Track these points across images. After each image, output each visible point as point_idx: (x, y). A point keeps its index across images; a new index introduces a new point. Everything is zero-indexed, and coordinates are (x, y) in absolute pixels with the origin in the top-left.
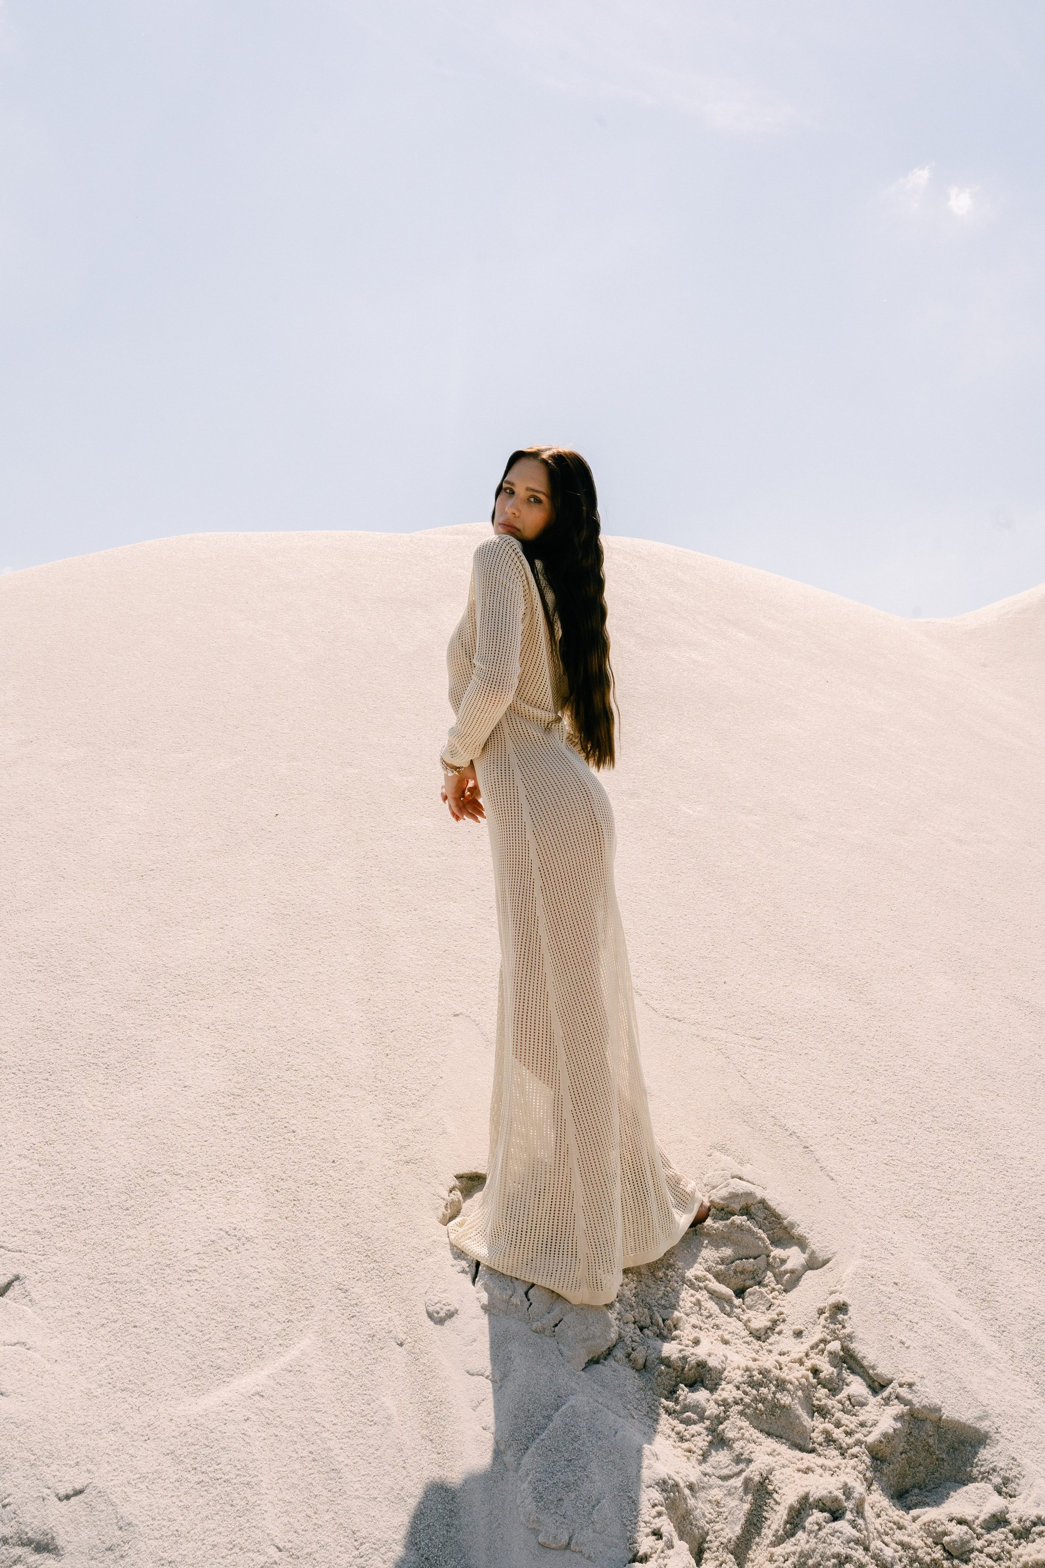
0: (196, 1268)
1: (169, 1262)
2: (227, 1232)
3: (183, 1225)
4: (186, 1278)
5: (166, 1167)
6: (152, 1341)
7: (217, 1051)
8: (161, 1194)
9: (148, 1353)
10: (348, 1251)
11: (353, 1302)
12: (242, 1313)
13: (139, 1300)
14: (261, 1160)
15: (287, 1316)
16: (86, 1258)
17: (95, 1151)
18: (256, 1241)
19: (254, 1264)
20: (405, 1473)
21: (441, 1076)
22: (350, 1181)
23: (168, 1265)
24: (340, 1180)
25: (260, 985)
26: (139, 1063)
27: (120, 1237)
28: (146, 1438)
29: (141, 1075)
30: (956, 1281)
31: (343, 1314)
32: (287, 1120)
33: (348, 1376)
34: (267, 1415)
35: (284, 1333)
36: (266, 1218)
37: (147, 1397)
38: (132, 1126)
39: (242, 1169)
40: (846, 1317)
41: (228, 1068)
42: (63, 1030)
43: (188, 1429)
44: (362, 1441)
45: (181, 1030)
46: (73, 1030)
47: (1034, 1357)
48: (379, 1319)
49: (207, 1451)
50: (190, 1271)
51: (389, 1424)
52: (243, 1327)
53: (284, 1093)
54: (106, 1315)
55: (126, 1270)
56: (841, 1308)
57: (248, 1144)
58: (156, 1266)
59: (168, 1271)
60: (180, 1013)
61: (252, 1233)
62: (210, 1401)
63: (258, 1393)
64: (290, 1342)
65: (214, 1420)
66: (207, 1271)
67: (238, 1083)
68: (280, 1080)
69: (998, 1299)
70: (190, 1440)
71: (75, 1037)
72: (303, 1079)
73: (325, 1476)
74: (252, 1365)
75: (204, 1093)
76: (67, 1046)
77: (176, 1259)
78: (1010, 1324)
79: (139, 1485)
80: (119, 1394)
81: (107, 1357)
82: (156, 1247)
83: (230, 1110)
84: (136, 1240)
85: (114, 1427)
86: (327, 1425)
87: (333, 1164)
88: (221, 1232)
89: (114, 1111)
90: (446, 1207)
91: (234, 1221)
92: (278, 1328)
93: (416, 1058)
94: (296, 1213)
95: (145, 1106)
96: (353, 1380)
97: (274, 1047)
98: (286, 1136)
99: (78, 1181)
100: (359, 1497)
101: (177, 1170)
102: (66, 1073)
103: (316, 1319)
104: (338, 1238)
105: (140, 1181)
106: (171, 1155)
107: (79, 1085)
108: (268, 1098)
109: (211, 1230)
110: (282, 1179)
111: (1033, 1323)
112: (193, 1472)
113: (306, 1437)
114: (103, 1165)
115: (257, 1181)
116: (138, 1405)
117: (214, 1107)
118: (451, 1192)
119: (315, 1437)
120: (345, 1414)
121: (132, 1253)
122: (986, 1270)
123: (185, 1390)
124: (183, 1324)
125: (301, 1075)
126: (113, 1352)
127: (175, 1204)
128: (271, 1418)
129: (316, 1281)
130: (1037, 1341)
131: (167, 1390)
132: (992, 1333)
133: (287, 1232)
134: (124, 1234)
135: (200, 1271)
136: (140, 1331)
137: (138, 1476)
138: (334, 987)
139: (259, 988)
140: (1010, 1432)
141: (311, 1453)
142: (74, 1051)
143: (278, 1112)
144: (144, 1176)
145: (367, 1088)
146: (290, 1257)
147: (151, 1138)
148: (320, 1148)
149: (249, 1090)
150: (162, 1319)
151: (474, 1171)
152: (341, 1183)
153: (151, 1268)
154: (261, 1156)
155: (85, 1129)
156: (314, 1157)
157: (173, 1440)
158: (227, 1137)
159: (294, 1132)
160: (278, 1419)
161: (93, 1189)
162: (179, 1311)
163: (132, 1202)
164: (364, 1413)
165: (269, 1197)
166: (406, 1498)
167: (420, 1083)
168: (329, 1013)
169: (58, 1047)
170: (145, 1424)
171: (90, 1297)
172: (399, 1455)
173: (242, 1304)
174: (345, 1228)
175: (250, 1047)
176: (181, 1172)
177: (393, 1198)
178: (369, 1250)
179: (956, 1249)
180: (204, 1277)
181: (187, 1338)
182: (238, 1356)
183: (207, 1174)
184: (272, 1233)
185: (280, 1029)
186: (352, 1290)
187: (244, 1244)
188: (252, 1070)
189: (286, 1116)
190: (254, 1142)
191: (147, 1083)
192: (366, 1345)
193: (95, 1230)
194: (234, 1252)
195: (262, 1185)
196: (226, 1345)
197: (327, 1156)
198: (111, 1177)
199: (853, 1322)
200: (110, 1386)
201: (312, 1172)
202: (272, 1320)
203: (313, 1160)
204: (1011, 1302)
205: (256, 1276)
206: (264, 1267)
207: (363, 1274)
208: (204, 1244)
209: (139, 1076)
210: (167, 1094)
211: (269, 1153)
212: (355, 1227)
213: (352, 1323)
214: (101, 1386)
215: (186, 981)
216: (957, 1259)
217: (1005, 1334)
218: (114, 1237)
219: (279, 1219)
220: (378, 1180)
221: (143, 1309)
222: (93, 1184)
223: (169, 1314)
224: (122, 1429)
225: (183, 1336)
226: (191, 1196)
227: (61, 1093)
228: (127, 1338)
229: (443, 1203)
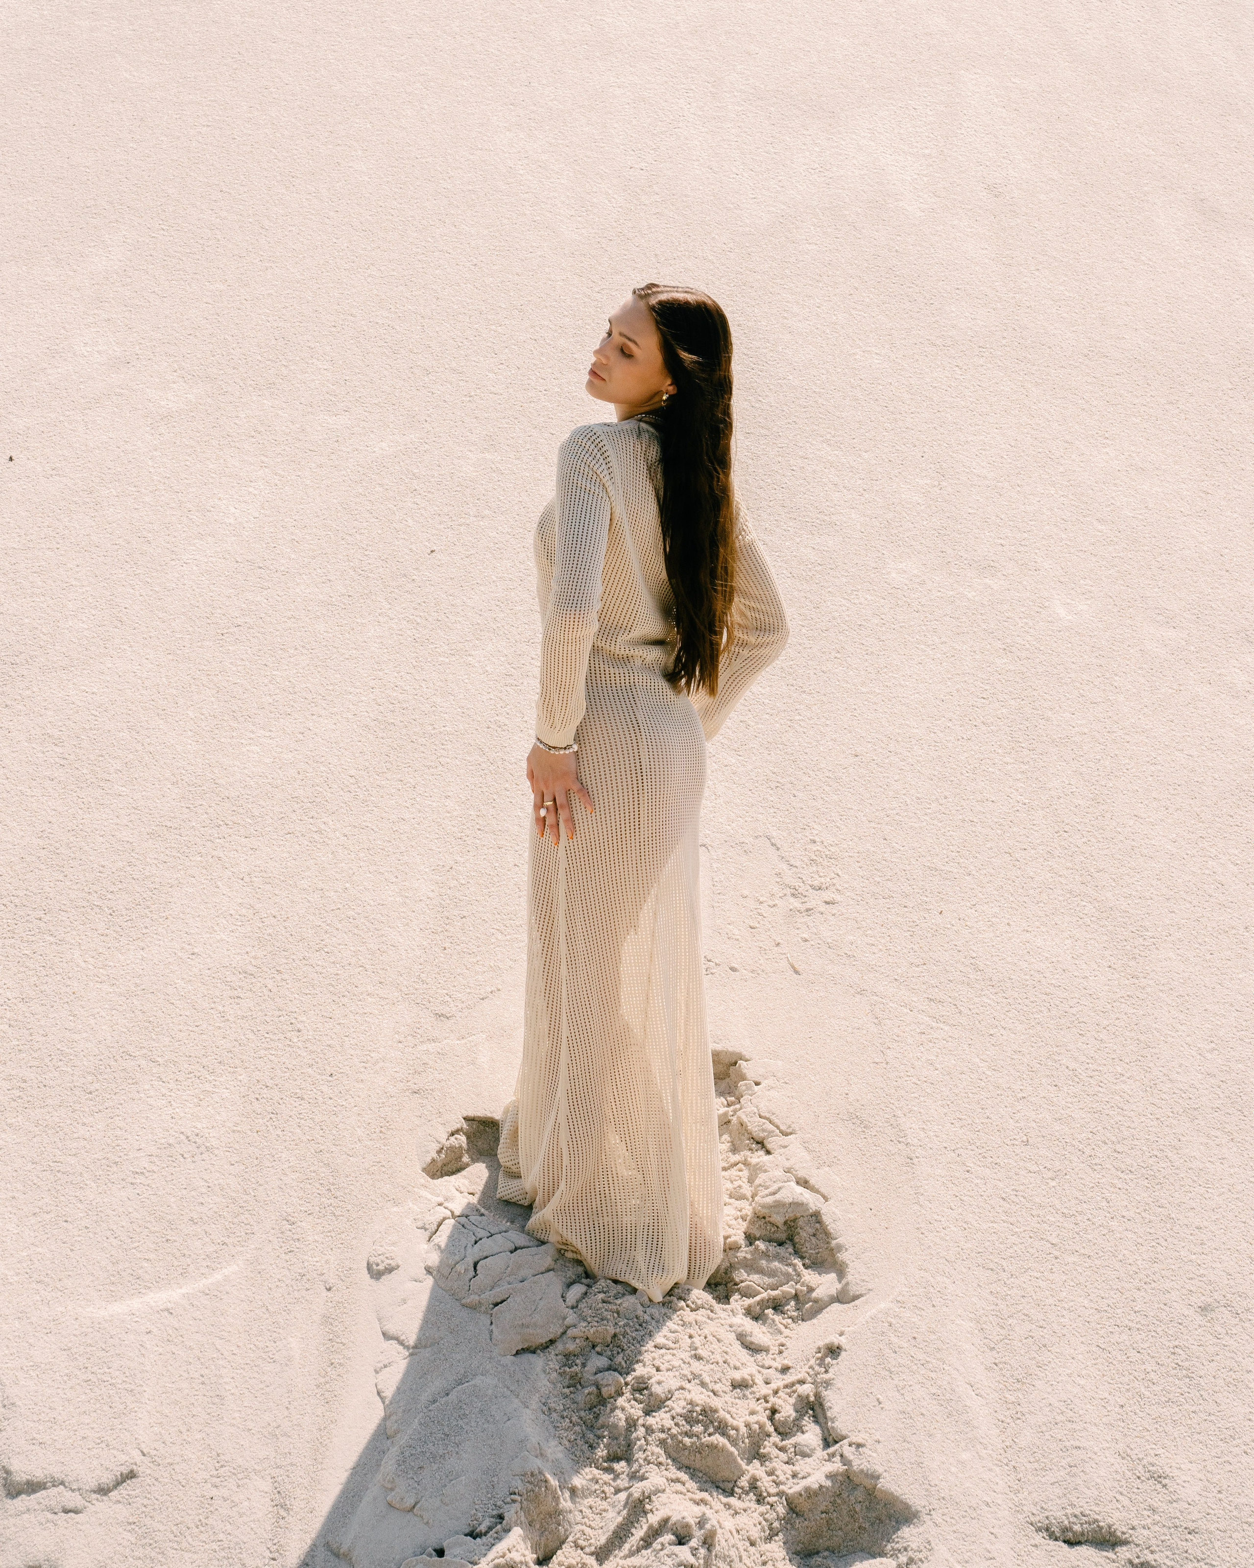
0: (145, 1171)
1: (117, 1160)
2: (187, 1137)
3: (144, 1121)
4: (130, 1180)
5: (145, 1051)
6: (79, 1239)
7: (244, 911)
8: (130, 1081)
9: (72, 1250)
10: (310, 1181)
11: (296, 1237)
12: (179, 1227)
13: (77, 1194)
14: (251, 1060)
15: (223, 1239)
16: (35, 1140)
17: (72, 1018)
18: (216, 1152)
19: (206, 1178)
20: (286, 1413)
21: (500, 987)
22: (341, 1102)
23: (116, 1163)
24: (331, 1098)
25: (323, 827)
26: (149, 914)
27: (75, 1124)
28: (48, 1331)
29: (148, 931)
30: (998, 1352)
31: (281, 1247)
32: (295, 1015)
33: (264, 1310)
34: (170, 1332)
35: (215, 1255)
36: (235, 1128)
37: (60, 1293)
38: (120, 995)
39: (227, 1067)
40: (834, 1362)
41: (249, 937)
42: (73, 855)
43: (91, 1330)
44: (256, 1375)
45: (209, 878)
46: (83, 857)
47: (1034, 1453)
48: (315, 1259)
49: (103, 1354)
50: (137, 1173)
51: (287, 1365)
52: (175, 1241)
53: (305, 980)
54: (40, 1203)
55: (72, 1160)
56: (834, 1351)
57: (243, 1038)
58: (104, 1161)
59: (115, 1169)
60: (215, 853)
61: (214, 1142)
62: (118, 1308)
63: (168, 1310)
64: (219, 1266)
65: (117, 1327)
66: (155, 1176)
67: (255, 958)
68: (305, 962)
69: (1036, 1383)
70: (89, 1341)
71: (83, 867)
72: (332, 965)
73: (209, 1400)
74: (172, 1282)
75: (213, 965)
76: (72, 878)
77: (126, 1157)
78: (1030, 1413)
79: (31, 1372)
80: (34, 1285)
81: (31, 1246)
82: (109, 1141)
83: (236, 992)
84: (91, 1129)
85: (20, 1315)
86: (226, 1353)
87: (330, 1079)
88: (181, 1135)
89: (105, 973)
90: (439, 1152)
91: (199, 1126)
92: (211, 1249)
93: (478, 958)
94: (270, 1128)
95: (141, 972)
96: (267, 1315)
97: (311, 918)
98: (289, 1035)
99: (46, 1051)
100: (234, 1425)
101: (155, 1056)
102: (63, 913)
103: (253, 1246)
104: (305, 1165)
105: (112, 1063)
106: (154, 1037)
107: (74, 933)
108: (284, 983)
109: (171, 1132)
110: (267, 1087)
111: (1059, 1418)
112: (83, 1370)
113: (202, 1360)
114: (77, 1037)
115: (239, 1083)
116: (49, 1299)
117: (219, 985)
118: (452, 1134)
119: (211, 1362)
120: (248, 1346)
121: (83, 1143)
122: (1043, 1349)
123: (99, 1293)
124: (114, 1227)
125: (332, 959)
126: (38, 1243)
127: (142, 1095)
128: (174, 1336)
129: (265, 1207)
130: (1049, 1437)
131: (81, 1290)
132: (1002, 1418)
133: (252, 1148)
134: (80, 1121)
135: (147, 1174)
136: (70, 1227)
137: (32, 1364)
138: (413, 843)
139: (319, 832)
140: (944, 1517)
141: (202, 1376)
142: (79, 886)
143: (290, 1003)
144: (118, 1057)
145: (404, 989)
146: (246, 1176)
147: (138, 1013)
148: (322, 1056)
149: (265, 969)
150: (95, 1218)
151: (489, 1115)
152: (331, 1101)
153: (98, 1163)
154: (252, 1054)
155: (68, 989)
156: (311, 1066)
157: (73, 1338)
158: (221, 1025)
159: (299, 1031)
160: (180, 1338)
161: (60, 1063)
162: (114, 1213)
163: (97, 1086)
164: (267, 1350)
165: (246, 1105)
166: (279, 1436)
167: (469, 993)
168: (395, 880)
169: (61, 878)
170: (51, 1318)
171: (29, 1183)
172: (287, 1395)
173: (181, 1217)
174: (317, 1155)
175: (283, 913)
176: (159, 1059)
177: (381, 1132)
178: (333, 1184)
179: (1023, 1317)
180: (150, 1182)
181: (115, 1242)
182: (162, 1269)
183: (186, 1066)
184: (237, 1146)
185: (327, 894)
186: (300, 1224)
187: (202, 1154)
188: (276, 944)
189: (297, 1010)
190: (251, 1036)
191: (150, 942)
192: (293, 1283)
193: (50, 1110)
194: (189, 1160)
195: (242, 1089)
196: (152, 1256)
197: (327, 1067)
198: (82, 1053)
199: (838, 1367)
200: (27, 1276)
201: (304, 1083)
202: (207, 1240)
203: (310, 1070)
204: (1049, 1390)
205: (204, 1190)
206: (216, 1182)
207: (317, 1208)
208: (159, 1146)
209: (144, 931)
210: (170, 960)
211: (262, 1052)
212: (328, 1155)
213: (287, 1257)
214: (18, 1274)
215: (235, 808)
216: (1017, 1329)
217: (1018, 1422)
218: (69, 1122)
219: (249, 1133)
220: (373, 1108)
221: (79, 1205)
222: (61, 1058)
223: (103, 1215)
224: (28, 1318)
225: (112, 1240)
226: (162, 1089)
227: (52, 939)
228: (55, 1232)
229: (437, 1147)
